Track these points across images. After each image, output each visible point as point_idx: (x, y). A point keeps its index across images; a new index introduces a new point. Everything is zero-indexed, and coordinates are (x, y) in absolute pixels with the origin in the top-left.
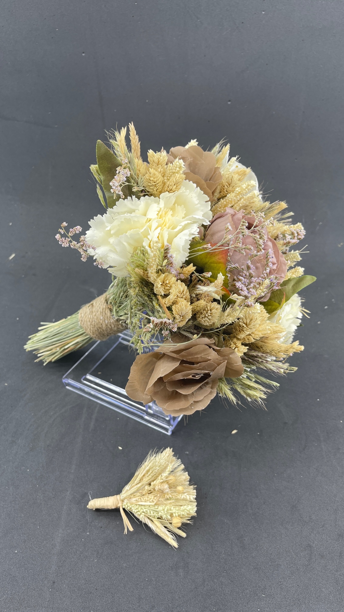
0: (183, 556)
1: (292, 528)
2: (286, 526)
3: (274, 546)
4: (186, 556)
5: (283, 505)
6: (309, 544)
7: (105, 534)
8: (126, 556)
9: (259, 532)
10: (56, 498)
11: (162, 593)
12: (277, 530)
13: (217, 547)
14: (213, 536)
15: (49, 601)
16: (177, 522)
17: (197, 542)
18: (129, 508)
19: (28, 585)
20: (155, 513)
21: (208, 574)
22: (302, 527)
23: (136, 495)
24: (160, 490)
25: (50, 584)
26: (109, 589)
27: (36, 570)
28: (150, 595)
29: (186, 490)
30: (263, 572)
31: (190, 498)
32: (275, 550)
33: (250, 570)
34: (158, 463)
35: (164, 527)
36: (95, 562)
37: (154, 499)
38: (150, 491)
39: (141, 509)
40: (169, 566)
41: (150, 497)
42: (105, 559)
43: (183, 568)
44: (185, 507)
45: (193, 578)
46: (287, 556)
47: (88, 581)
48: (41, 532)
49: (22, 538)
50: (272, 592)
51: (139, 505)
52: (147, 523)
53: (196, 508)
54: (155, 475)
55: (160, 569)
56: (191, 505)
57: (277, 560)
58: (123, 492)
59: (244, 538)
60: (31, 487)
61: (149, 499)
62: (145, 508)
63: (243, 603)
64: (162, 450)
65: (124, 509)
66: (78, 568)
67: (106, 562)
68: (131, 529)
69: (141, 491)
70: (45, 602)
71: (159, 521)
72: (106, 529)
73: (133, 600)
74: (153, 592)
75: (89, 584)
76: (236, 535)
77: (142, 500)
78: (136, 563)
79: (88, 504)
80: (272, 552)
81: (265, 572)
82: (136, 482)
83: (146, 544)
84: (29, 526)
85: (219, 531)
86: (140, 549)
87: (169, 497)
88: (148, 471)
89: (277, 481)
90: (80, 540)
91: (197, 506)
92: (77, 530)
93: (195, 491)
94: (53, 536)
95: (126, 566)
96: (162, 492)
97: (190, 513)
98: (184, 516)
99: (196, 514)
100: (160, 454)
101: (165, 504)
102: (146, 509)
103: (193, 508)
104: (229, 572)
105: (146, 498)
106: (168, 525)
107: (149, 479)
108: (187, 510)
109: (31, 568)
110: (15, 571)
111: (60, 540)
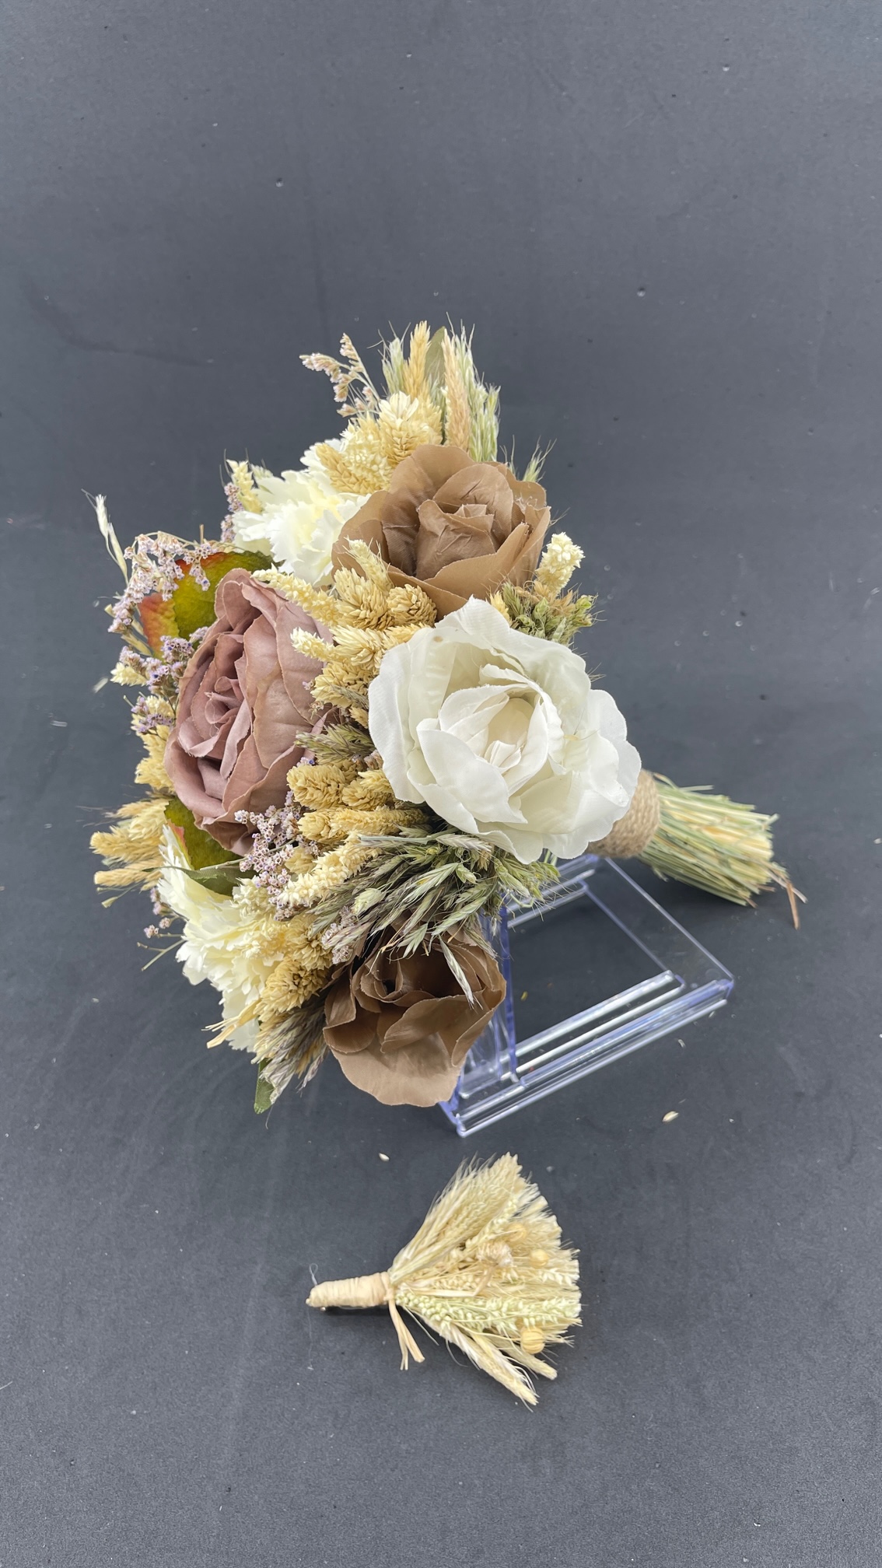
0: (550, 1427)
1: (825, 1357)
2: (809, 1352)
3: (780, 1401)
4: (557, 1426)
5: (799, 1299)
6: (868, 1398)
7: (352, 1371)
8: (407, 1424)
9: (740, 1366)
10: (228, 1280)
11: (501, 1519)
12: (786, 1362)
13: (636, 1404)
14: (624, 1377)
15: (218, 1535)
16: (534, 1340)
17: (583, 1391)
18: (411, 1304)
19: (164, 1495)
20: (477, 1318)
21: (615, 1471)
22: (849, 1356)
23: (428, 1273)
24: (490, 1258)
25: (219, 1493)
26: (366, 1506)
27: (185, 1458)
28: (471, 1522)
29: (553, 1260)
30: (753, 1466)
31: (564, 1281)
32: (783, 1413)
33: (720, 1463)
34: (483, 1192)
35: (500, 1354)
36: (331, 1439)
37: (474, 1281)
38: (463, 1261)
39: (443, 1307)
40: (517, 1451)
41: (464, 1278)
42: (354, 1432)
43: (551, 1455)
44: (553, 1302)
45: (577, 1481)
46: (814, 1427)
47: (314, 1487)
48: (194, 1364)
49: (147, 1378)
50: (779, 1517)
51: (437, 1297)
52: (458, 1344)
53: (580, 1305)
54: (475, 1221)
55: (493, 1457)
56: (567, 1298)
57: (789, 1438)
58: (397, 1265)
59: (703, 1383)
60: (166, 1252)
61: (461, 1282)
62: (452, 1306)
63: (706, 1544)
64: (490, 1160)
65: (399, 1309)
66: (288, 1453)
67: (358, 1441)
68: (419, 1357)
69: (440, 1263)
70: (209, 1538)
71: (486, 1338)
72: (354, 1358)
73: (427, 1534)
74: (477, 1513)
75: (317, 1493)
76: (683, 1376)
77: (445, 1284)
78: (431, 1442)
79: (308, 1296)
80: (775, 1417)
81: (758, 1468)
82: (427, 1241)
83: (455, 1395)
84: (164, 1350)
85: (639, 1365)
86: (442, 1407)
87: (512, 1277)
88: (458, 1212)
89: (783, 1240)
90: (291, 1384)
91: (581, 1301)
92: (283, 1359)
93: (576, 1263)
94: (223, 1374)
95: (407, 1450)
96: (494, 1263)
97: (565, 1316)
98: (550, 1326)
99: (579, 1321)
100: (486, 1169)
101: (502, 1294)
102: (455, 1308)
103: (573, 1306)
104: (668, 1466)
105: (452, 1279)
106: (512, 1349)
107: (461, 1233)
108: (559, 1311)
109: (172, 1452)
110: (132, 1461)
111: (241, 1385)
